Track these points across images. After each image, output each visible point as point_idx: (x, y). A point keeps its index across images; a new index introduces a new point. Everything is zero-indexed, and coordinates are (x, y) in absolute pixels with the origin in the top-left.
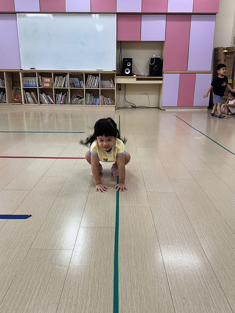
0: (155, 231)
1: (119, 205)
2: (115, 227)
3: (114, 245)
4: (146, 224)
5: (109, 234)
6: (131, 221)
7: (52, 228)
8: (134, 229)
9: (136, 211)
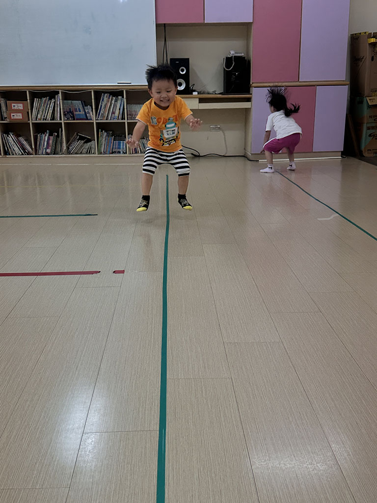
0: (242, 433)
1: (168, 377)
2: (158, 429)
3: (156, 473)
4: (223, 419)
5: (145, 447)
6: (191, 413)
7: (24, 440)
8: (199, 432)
9: (202, 388)
